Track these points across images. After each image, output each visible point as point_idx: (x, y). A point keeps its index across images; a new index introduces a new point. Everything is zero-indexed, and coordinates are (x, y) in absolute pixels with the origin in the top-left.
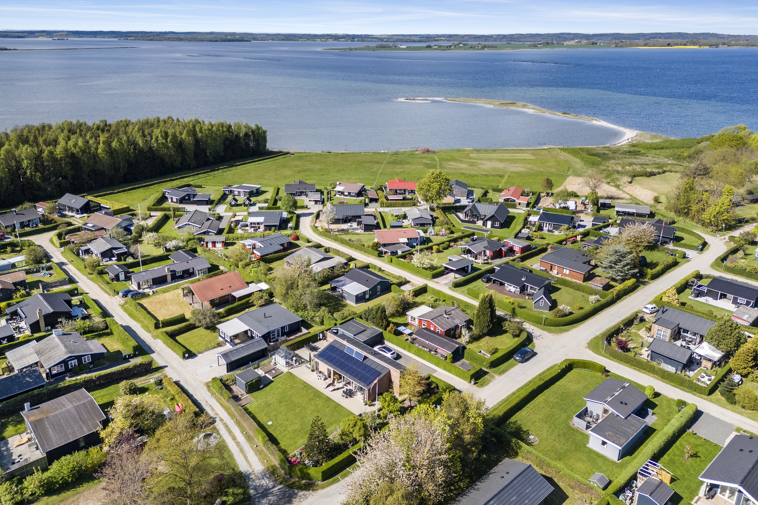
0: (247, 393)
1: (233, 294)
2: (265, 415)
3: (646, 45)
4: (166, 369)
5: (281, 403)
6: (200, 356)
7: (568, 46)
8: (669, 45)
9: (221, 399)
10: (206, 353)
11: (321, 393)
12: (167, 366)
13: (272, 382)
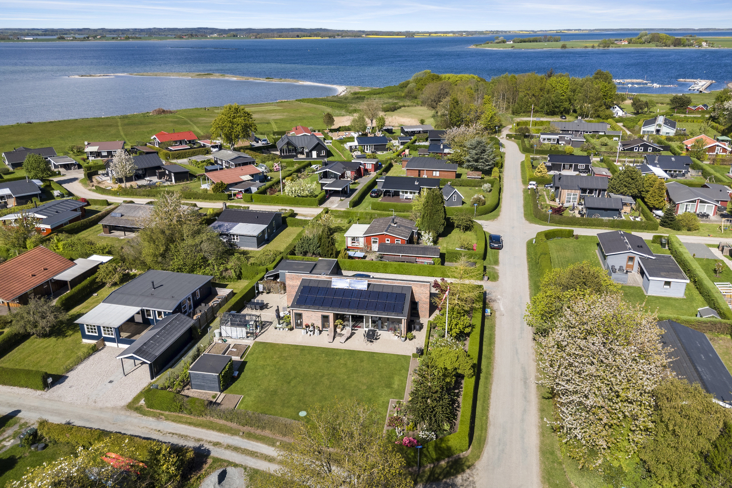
0: (222, 391)
1: (54, 278)
2: (283, 406)
3: (280, 37)
4: (19, 415)
5: (289, 383)
6: (71, 375)
7: (212, 38)
8: (298, 36)
9: (181, 417)
10: (80, 367)
11: (334, 349)
12: (19, 411)
13: (244, 364)
